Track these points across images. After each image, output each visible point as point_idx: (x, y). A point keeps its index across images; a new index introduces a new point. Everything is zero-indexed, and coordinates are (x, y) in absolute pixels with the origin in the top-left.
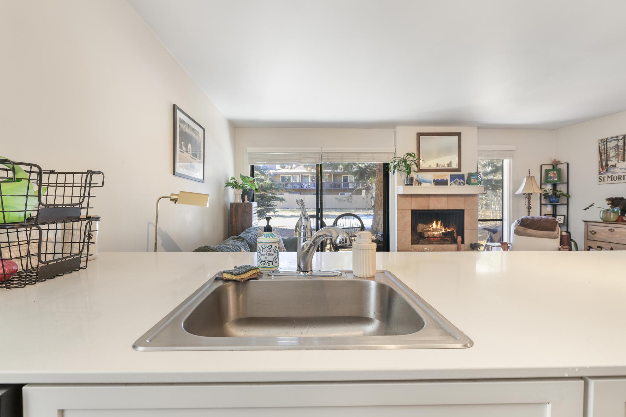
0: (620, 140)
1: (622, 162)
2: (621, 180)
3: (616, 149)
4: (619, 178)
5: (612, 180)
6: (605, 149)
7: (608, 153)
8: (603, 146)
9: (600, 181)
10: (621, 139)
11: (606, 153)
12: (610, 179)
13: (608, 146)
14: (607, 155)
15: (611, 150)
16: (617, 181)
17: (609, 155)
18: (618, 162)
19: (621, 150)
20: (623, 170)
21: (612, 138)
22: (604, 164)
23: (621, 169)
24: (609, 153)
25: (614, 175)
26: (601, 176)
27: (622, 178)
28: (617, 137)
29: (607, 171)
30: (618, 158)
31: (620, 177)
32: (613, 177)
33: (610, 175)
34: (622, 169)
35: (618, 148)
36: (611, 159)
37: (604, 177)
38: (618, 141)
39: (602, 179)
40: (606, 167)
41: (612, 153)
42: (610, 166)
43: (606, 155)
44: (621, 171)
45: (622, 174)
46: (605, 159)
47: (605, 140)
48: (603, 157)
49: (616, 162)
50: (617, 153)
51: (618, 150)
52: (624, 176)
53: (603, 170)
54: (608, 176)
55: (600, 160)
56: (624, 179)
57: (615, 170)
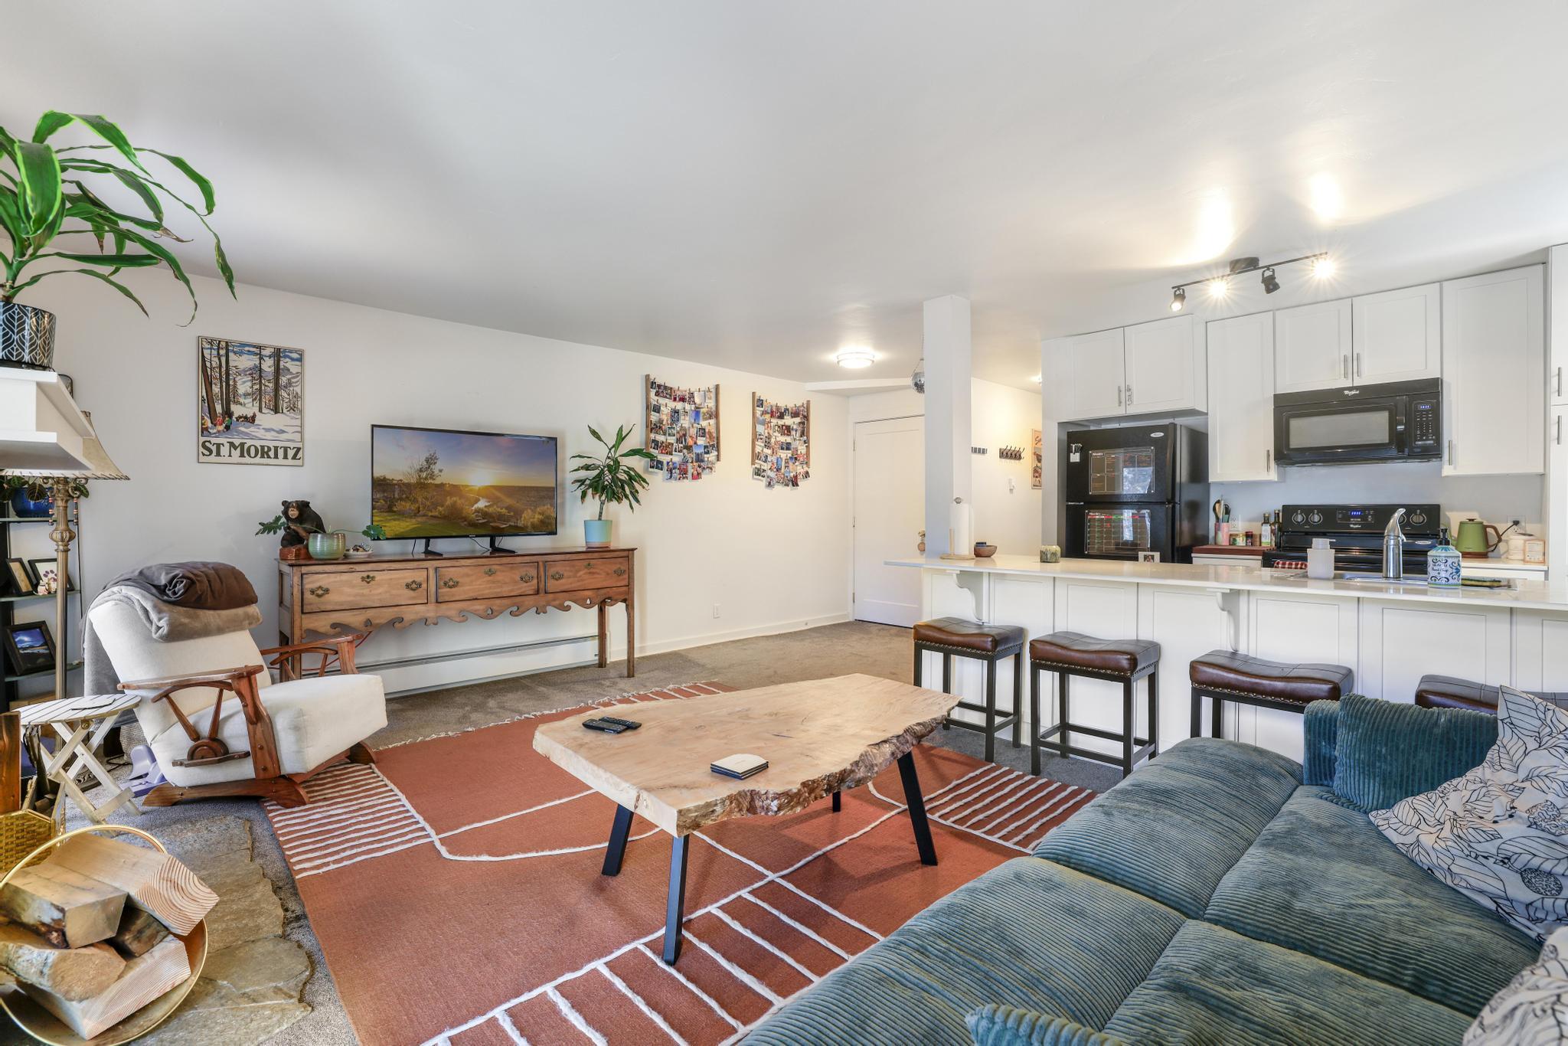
0: (265, 356)
1: (273, 413)
2: (269, 457)
3: (256, 376)
4: (264, 452)
5: (242, 455)
6: (223, 369)
7: (231, 383)
8: (215, 360)
9: (207, 453)
10: (270, 357)
11: (224, 379)
12: (236, 453)
13: (231, 364)
14: (228, 385)
15: (239, 375)
16: (258, 460)
17: (235, 386)
18: (260, 410)
19: (267, 384)
20: (274, 434)
21: (244, 345)
22: (219, 409)
23: (267, 430)
24: (235, 381)
25: (249, 442)
26: (209, 442)
27: (272, 454)
28: (260, 347)
29: (227, 428)
30: (260, 400)
31: (266, 450)
32: (246, 447)
33: (237, 442)
34: (273, 430)
35: (261, 377)
36: (242, 400)
37: (218, 446)
38: (261, 358)
39: (214, 448)
40: (224, 418)
41: (244, 386)
42: (238, 419)
43: (224, 384)
44: (270, 435)
45: (271, 444)
46: (222, 395)
47: (223, 344)
48: (216, 389)
49: (256, 410)
50: (257, 387)
51: (261, 381)
52: (276, 448)
53: (215, 425)
54: (232, 444)
55: (204, 394)
56: (276, 457)
57: (252, 429)
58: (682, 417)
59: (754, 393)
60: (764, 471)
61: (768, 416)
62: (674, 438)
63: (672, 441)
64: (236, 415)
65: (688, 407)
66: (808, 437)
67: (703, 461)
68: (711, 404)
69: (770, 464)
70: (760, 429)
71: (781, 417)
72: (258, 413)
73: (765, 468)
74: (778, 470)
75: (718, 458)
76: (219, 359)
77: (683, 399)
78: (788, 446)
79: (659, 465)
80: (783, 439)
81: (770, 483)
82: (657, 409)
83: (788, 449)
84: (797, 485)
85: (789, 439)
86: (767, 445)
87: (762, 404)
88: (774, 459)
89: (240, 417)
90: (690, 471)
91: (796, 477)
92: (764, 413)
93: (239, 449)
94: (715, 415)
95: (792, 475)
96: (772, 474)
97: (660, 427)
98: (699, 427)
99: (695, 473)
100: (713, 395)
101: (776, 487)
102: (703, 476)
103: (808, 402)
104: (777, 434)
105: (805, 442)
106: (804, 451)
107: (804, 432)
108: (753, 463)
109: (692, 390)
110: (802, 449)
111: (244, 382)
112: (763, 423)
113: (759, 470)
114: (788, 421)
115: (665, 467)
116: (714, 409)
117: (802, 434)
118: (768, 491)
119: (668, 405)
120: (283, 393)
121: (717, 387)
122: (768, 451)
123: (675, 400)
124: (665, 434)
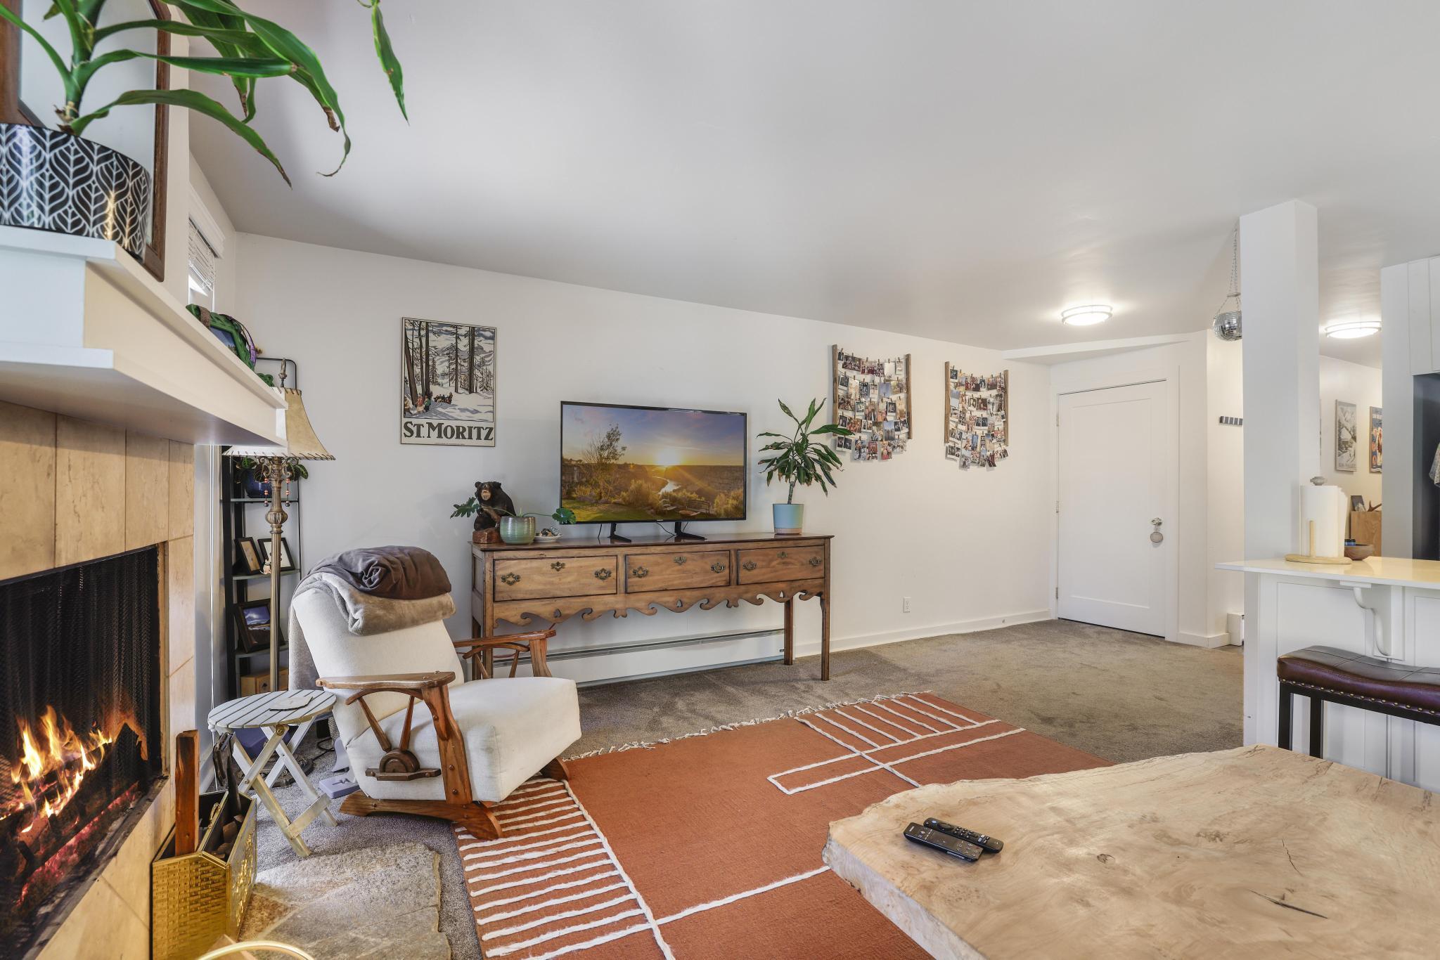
0: (462, 335)
1: (467, 392)
2: (464, 438)
3: (453, 356)
4: (458, 432)
5: (440, 436)
6: (424, 350)
7: (431, 363)
8: (417, 340)
9: (408, 434)
10: (465, 336)
11: (424, 360)
12: (434, 434)
13: (431, 344)
14: (428, 365)
15: (438, 355)
16: (454, 441)
17: (434, 367)
18: (456, 391)
19: (462, 363)
20: (468, 414)
21: (442, 325)
22: (419, 390)
23: (463, 410)
24: (434, 361)
25: (446, 423)
26: (411, 423)
27: (466, 434)
28: (456, 327)
29: (427, 409)
30: (456, 380)
31: (461, 430)
32: (443, 427)
33: (435, 423)
34: (468, 410)
35: (457, 356)
36: (440, 380)
37: (419, 426)
38: (457, 338)
39: (415, 429)
40: (424, 399)
41: (442, 366)
42: (436, 399)
43: (424, 365)
44: (465, 415)
45: (466, 424)
46: (422, 376)
47: (424, 324)
48: (417, 370)
49: (452, 390)
50: (454, 366)
51: (457, 361)
52: (470, 428)
53: (416, 406)
54: (430, 425)
55: (407, 375)
56: (470, 437)
57: (448, 409)
58: (871, 391)
59: (947, 364)
60: (958, 449)
61: (962, 389)
62: (863, 414)
63: (860, 418)
64: (434, 396)
65: (877, 380)
66: (1006, 411)
67: (893, 439)
68: (902, 376)
69: (965, 442)
70: (954, 402)
71: (977, 389)
72: (454, 393)
73: (959, 446)
74: (974, 448)
75: (909, 435)
76: (420, 340)
77: (872, 371)
78: (983, 422)
79: (847, 444)
80: (978, 414)
81: (964, 463)
82: (845, 382)
83: (984, 425)
84: (995, 466)
85: (985, 414)
86: (962, 420)
87: (956, 375)
88: (969, 436)
89: (438, 398)
90: (880, 450)
91: (992, 456)
92: (957, 385)
93: (437, 429)
94: (905, 387)
95: (988, 454)
96: (967, 453)
97: (848, 402)
98: (889, 401)
99: (885, 452)
100: (903, 366)
101: (971, 467)
102: (893, 456)
103: (1006, 372)
104: (972, 408)
105: (1003, 417)
106: (1001, 428)
107: (1002, 406)
108: (946, 441)
109: (881, 361)
110: (999, 425)
111: (442, 362)
112: (958, 396)
113: (952, 448)
114: (984, 393)
115: (853, 446)
116: (904, 381)
117: (999, 409)
118: (962, 472)
119: (856, 379)
120: (477, 372)
121: (908, 358)
122: (962, 428)
123: (863, 372)
124: (853, 410)
